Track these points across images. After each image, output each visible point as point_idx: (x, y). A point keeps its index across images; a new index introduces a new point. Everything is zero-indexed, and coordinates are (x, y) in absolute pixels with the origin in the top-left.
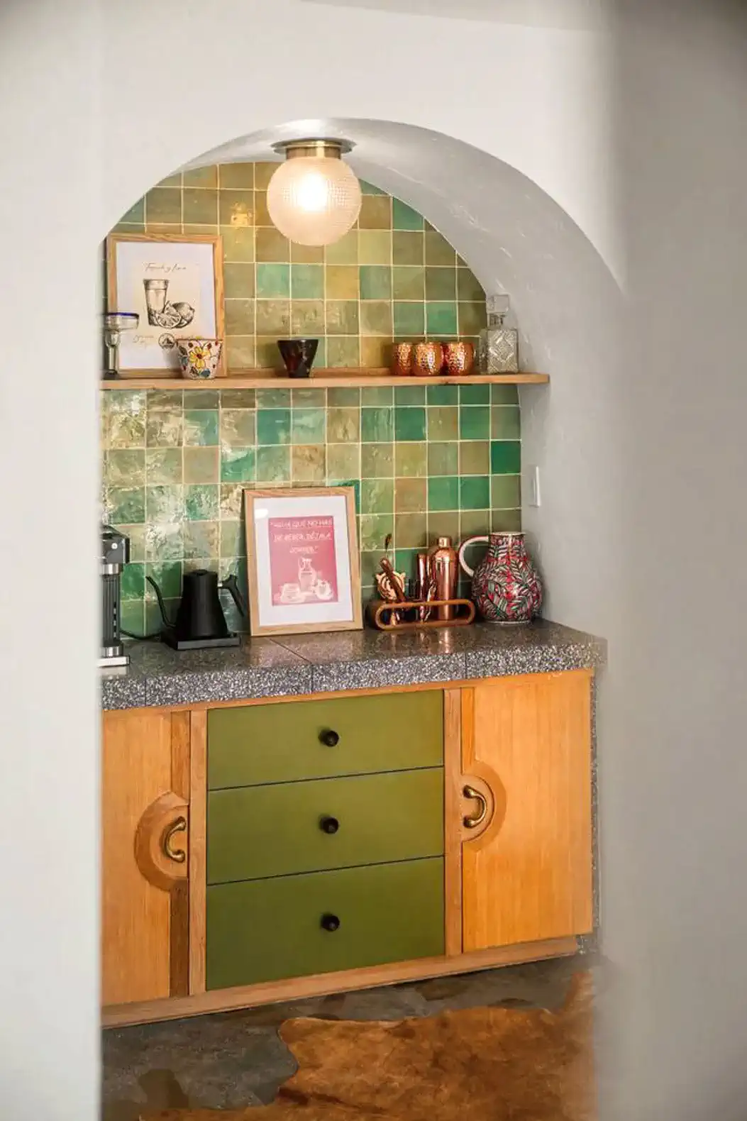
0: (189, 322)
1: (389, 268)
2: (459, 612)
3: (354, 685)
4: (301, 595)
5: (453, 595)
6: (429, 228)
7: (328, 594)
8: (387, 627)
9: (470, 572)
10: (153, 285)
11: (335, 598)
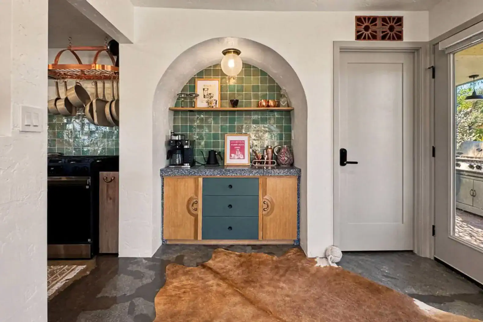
0: (213, 97)
1: (258, 86)
2: (273, 163)
3: (236, 175)
4: (236, 157)
5: (272, 159)
6: (269, 76)
7: (242, 157)
8: (255, 165)
9: (277, 154)
10: (205, 90)
11: (244, 158)
